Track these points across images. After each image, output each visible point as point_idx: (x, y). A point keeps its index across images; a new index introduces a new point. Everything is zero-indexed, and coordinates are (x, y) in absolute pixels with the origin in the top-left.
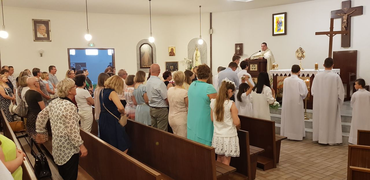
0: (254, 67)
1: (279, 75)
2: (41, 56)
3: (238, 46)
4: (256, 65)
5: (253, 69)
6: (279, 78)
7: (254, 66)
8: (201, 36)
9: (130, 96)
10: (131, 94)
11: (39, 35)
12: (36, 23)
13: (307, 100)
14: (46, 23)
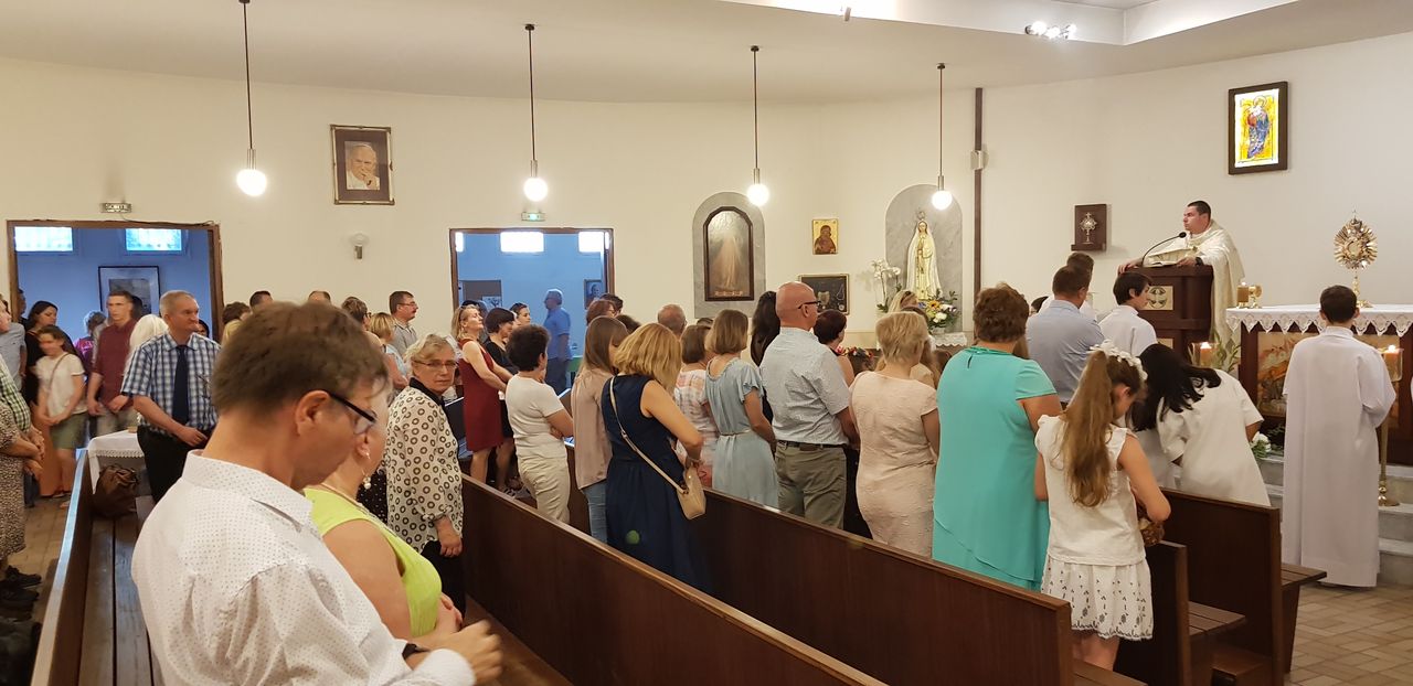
0: (1157, 296)
1: (1268, 327)
2: (360, 257)
3: (1088, 214)
4: (1169, 290)
5: (1154, 302)
6: (1266, 341)
7: (1158, 291)
8: (941, 178)
9: (694, 400)
10: (698, 393)
11: (353, 183)
12: (345, 138)
13: (1390, 430)
14: (378, 138)
